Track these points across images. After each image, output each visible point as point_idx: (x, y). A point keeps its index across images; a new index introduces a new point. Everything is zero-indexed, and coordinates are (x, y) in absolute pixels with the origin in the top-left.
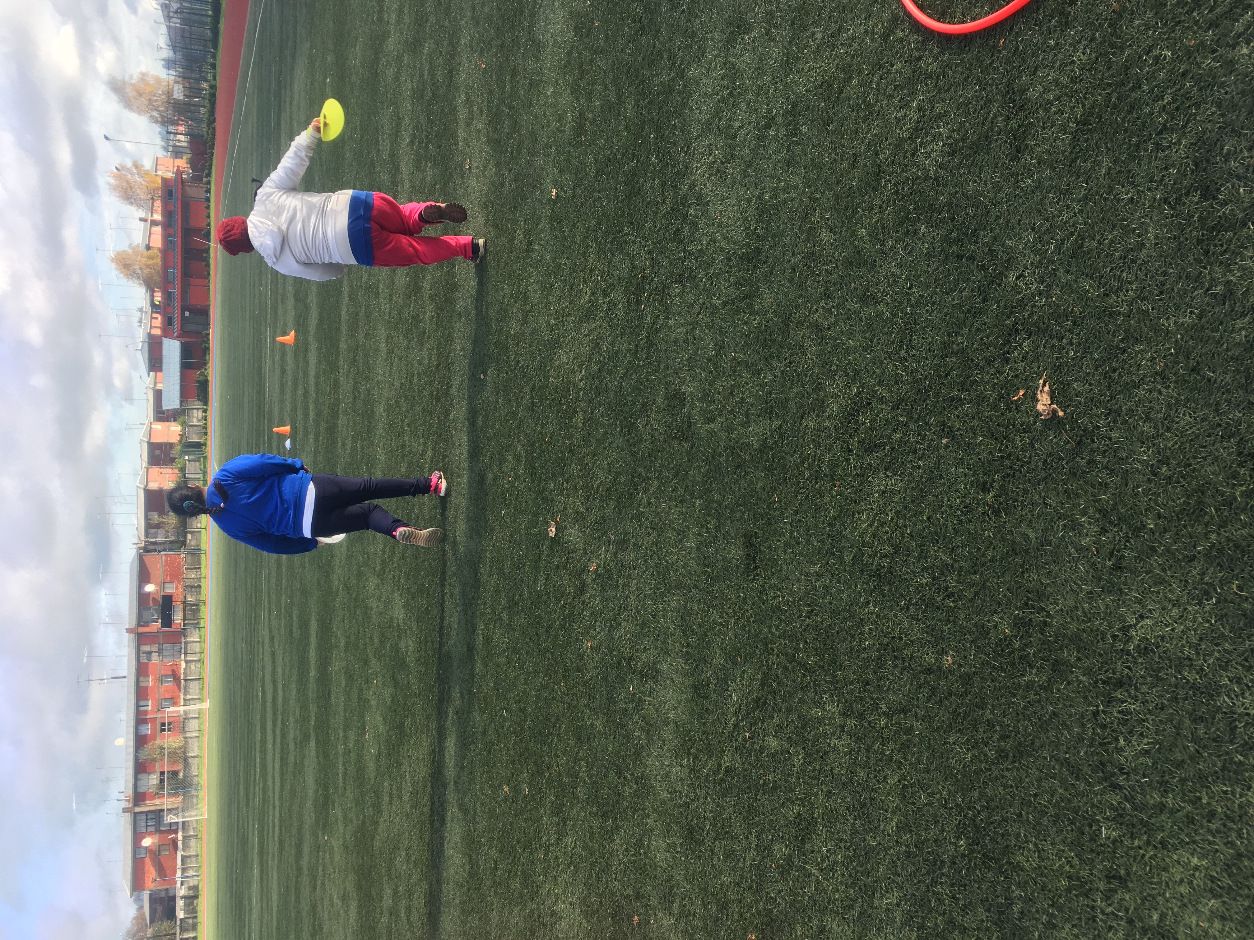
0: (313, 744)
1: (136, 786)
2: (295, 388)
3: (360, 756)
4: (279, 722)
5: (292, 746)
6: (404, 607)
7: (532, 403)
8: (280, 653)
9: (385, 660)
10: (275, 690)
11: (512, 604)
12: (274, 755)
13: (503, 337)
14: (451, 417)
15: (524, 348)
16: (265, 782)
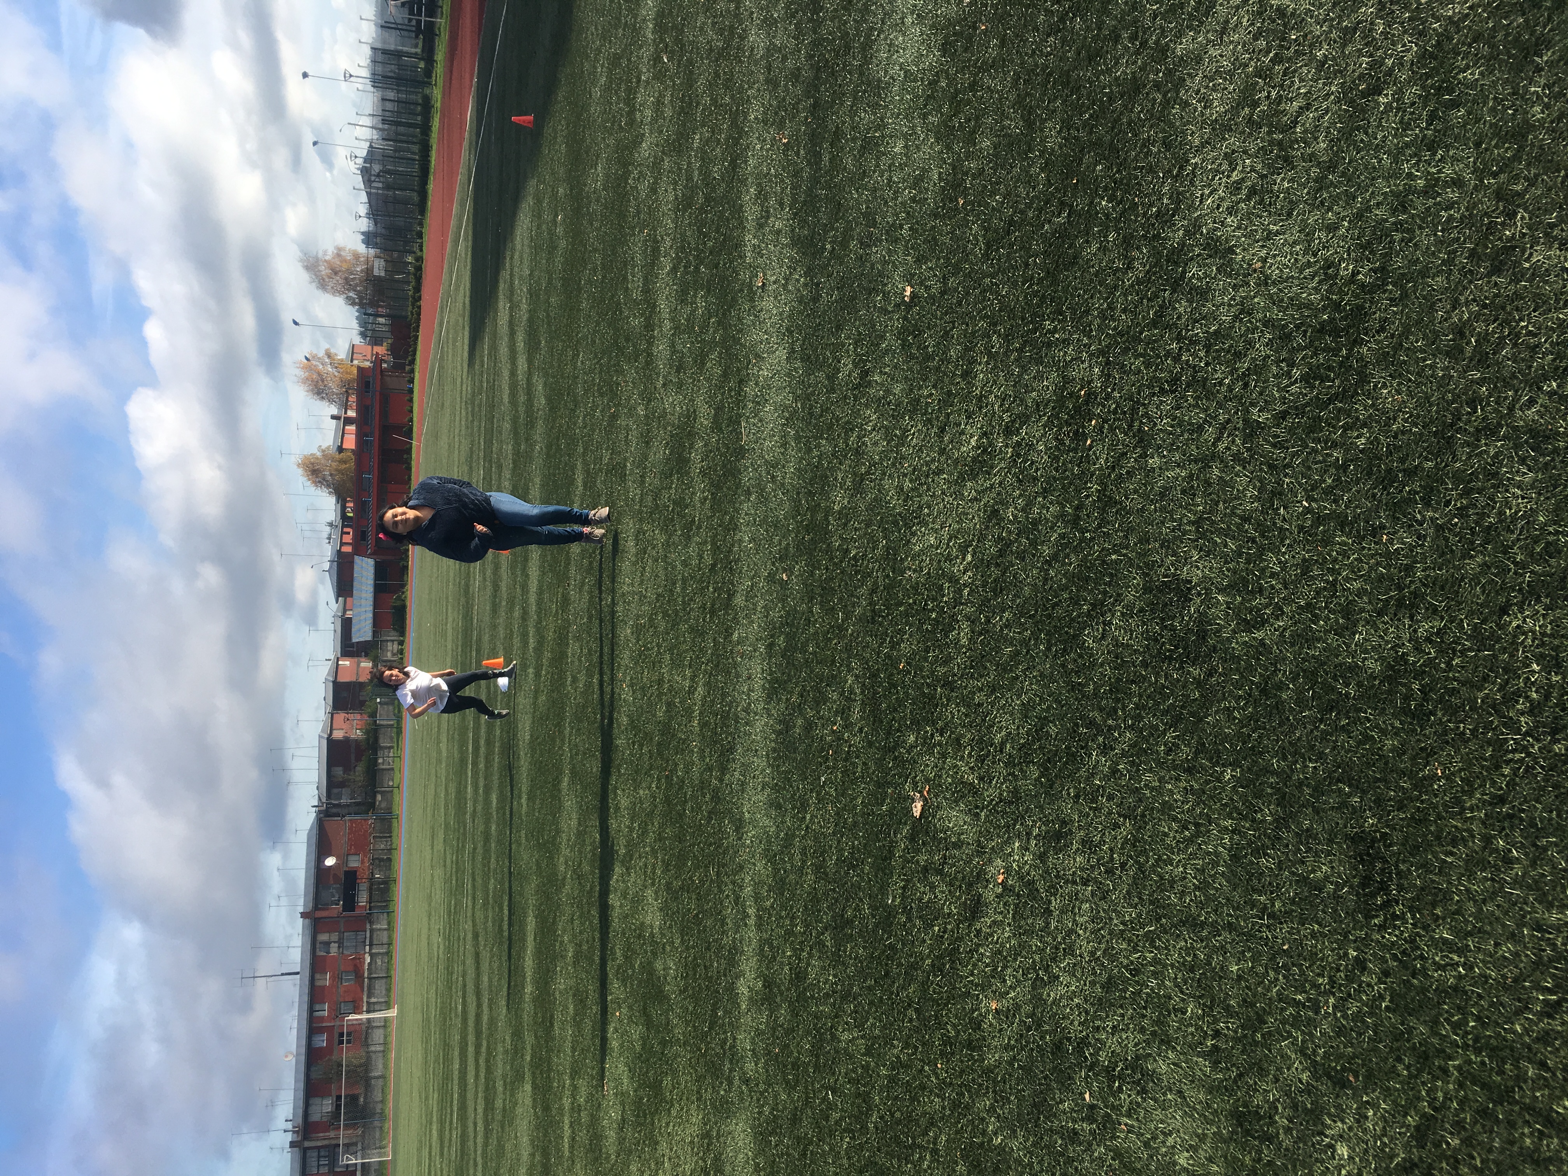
0: (528, 1087)
1: (306, 1114)
2: (511, 609)
3: (594, 1120)
4: (484, 1049)
5: (500, 1086)
6: (661, 910)
7: (873, 611)
8: (485, 955)
9: (632, 985)
10: (479, 1006)
11: (840, 925)
12: (477, 1092)
13: (820, 516)
14: (735, 636)
15: (856, 529)
16: (464, 1127)
